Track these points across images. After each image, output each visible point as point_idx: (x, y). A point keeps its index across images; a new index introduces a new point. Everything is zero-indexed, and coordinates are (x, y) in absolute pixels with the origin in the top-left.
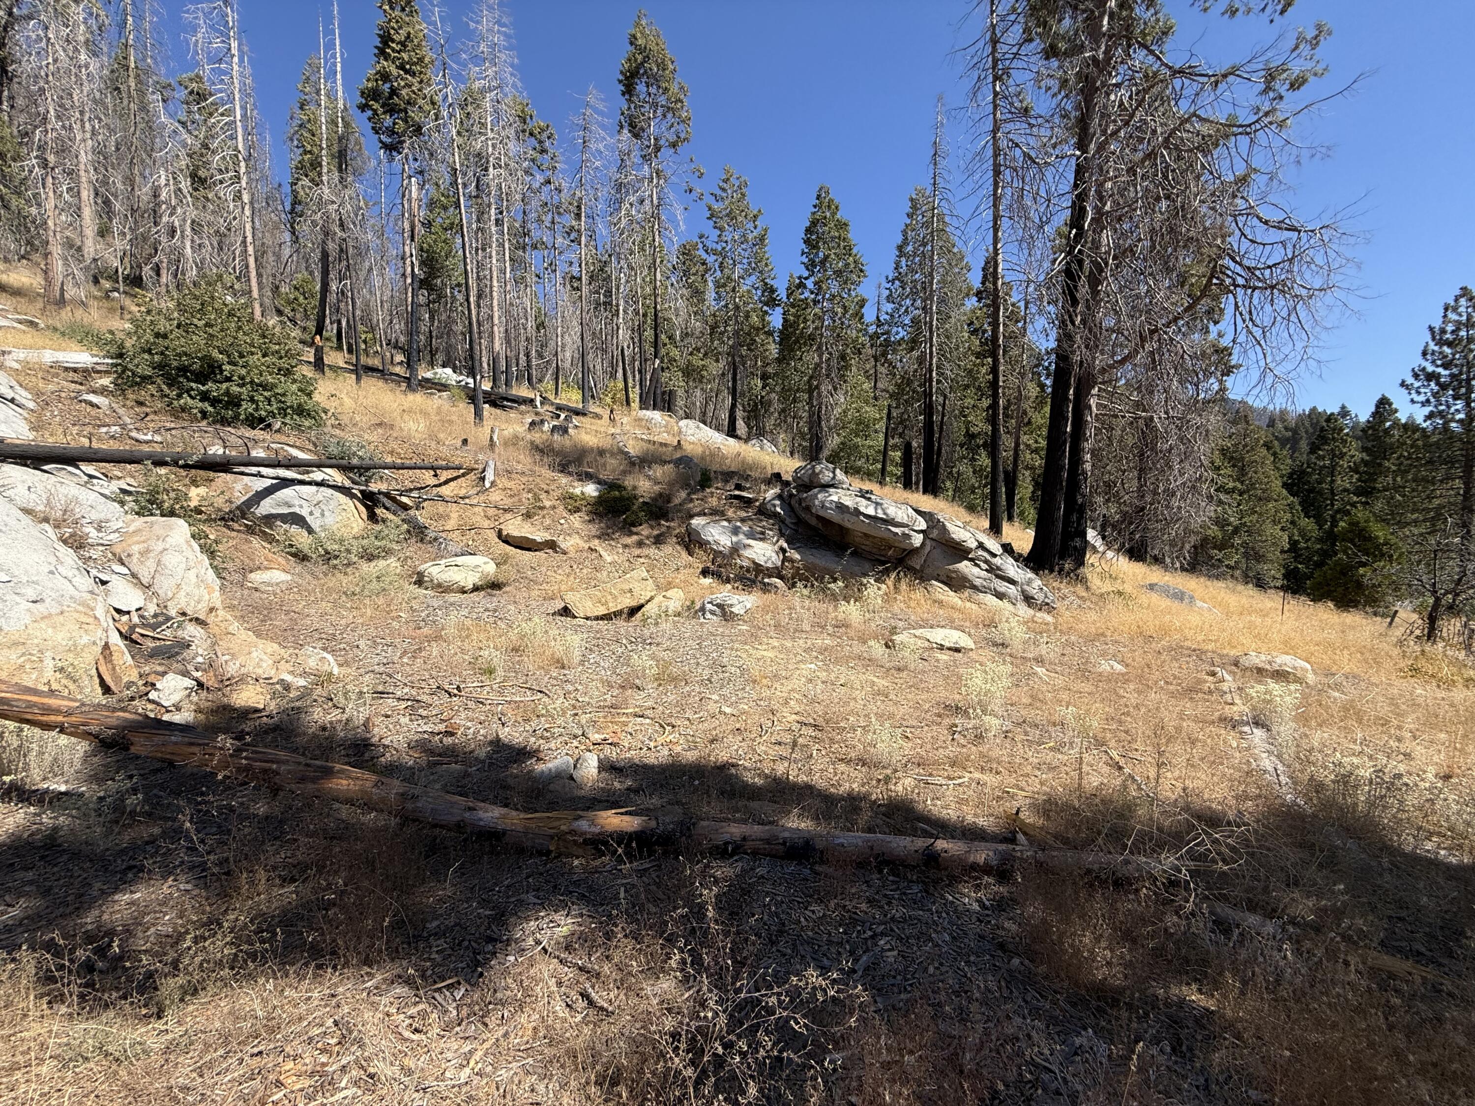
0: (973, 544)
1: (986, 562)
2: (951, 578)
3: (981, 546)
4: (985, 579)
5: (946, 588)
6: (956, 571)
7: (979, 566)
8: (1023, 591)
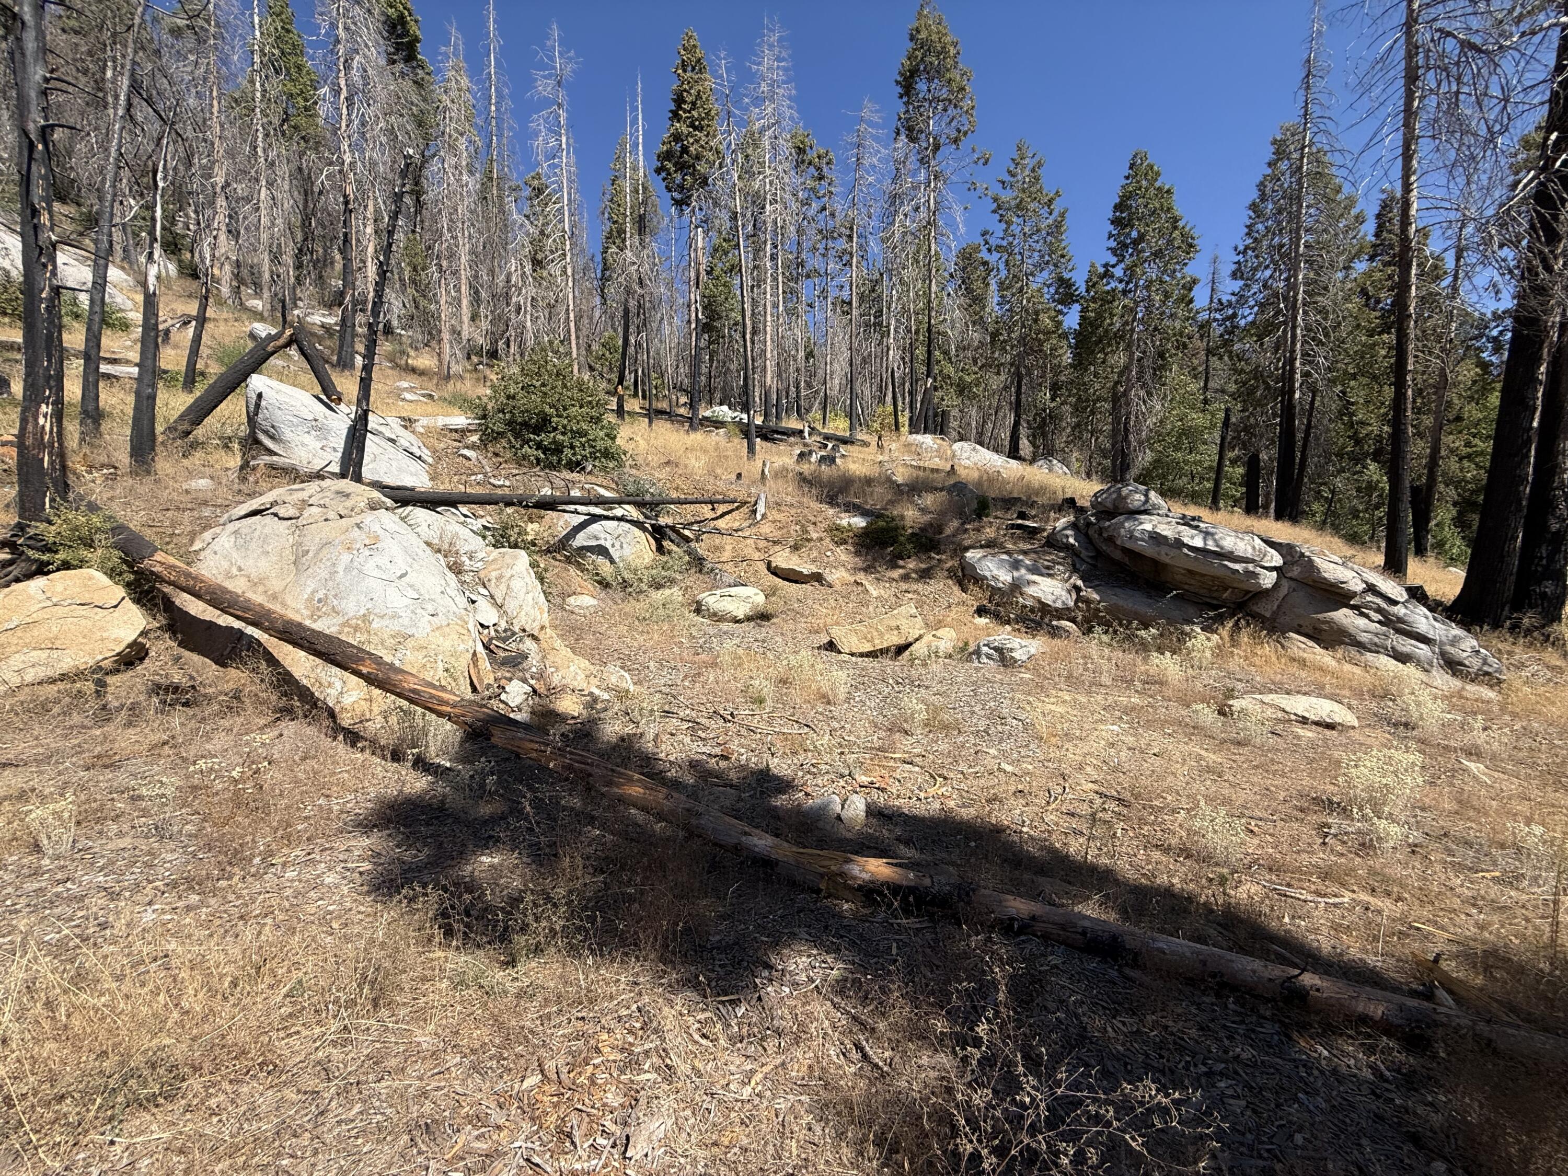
0: (1357, 586)
1: (1379, 610)
2: (1321, 631)
3: (1371, 589)
4: (1376, 634)
5: (1311, 643)
6: (1330, 622)
7: (1367, 616)
8: (1443, 654)
